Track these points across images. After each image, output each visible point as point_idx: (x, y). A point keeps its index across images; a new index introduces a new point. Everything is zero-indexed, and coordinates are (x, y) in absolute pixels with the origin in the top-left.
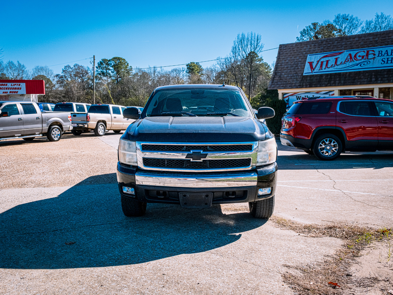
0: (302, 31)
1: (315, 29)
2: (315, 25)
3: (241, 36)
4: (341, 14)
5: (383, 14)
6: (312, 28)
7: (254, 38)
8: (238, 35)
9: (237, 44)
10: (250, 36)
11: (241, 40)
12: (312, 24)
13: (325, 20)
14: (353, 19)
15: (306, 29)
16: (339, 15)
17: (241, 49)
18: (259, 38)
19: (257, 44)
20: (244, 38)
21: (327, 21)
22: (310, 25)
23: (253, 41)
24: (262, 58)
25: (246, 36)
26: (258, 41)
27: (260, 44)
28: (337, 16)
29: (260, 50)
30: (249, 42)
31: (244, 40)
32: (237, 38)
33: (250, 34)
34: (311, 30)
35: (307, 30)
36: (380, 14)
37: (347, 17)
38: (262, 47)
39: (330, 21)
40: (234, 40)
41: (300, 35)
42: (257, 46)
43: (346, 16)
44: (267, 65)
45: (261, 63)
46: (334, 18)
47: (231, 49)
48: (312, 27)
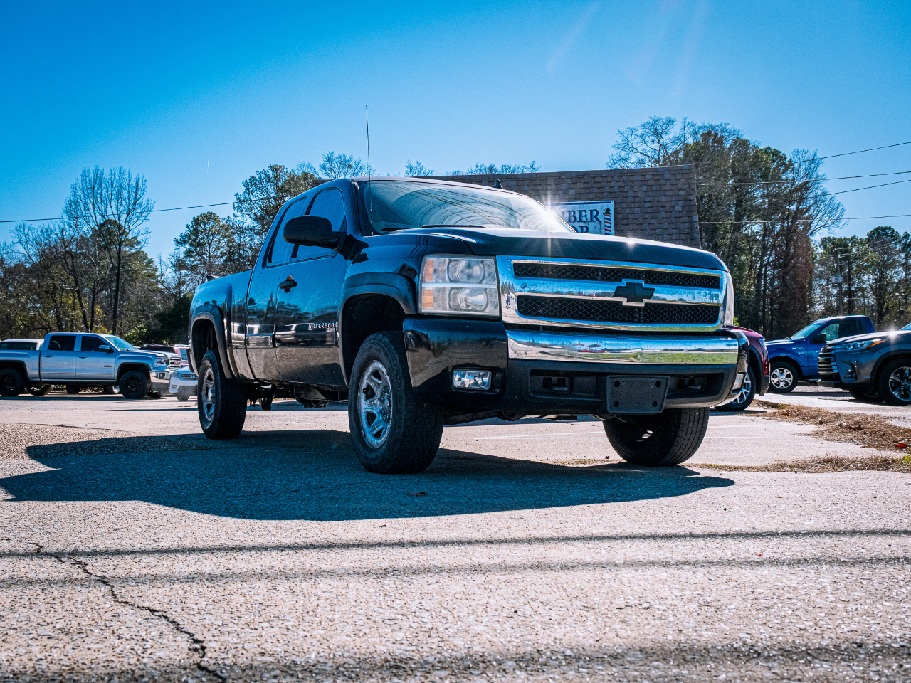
0: (248, 181)
1: (278, 180)
2: (276, 169)
3: (91, 175)
4: (336, 155)
5: (422, 164)
6: (271, 176)
7: (129, 185)
8: (85, 172)
9: (80, 193)
10: (117, 177)
11: (94, 186)
12: (270, 167)
13: (302, 162)
14: (361, 168)
15: (257, 177)
16: (332, 154)
17: (91, 207)
18: (140, 185)
19: (135, 199)
20: (101, 181)
21: (306, 163)
22: (267, 169)
23: (124, 193)
24: (136, 238)
25: (107, 176)
26: (139, 193)
27: (144, 200)
28: (326, 156)
29: (144, 215)
30: (114, 192)
31: (100, 186)
32: (80, 178)
33: (117, 172)
34: (268, 180)
35: (260, 179)
36: (414, 165)
37: (349, 161)
38: (148, 209)
39: (313, 166)
40: (73, 183)
41: (244, 189)
42: (135, 204)
43: (347, 158)
44: (145, 259)
45: (134, 251)
46: (321, 161)
47: (63, 205)
48: (270, 173)
